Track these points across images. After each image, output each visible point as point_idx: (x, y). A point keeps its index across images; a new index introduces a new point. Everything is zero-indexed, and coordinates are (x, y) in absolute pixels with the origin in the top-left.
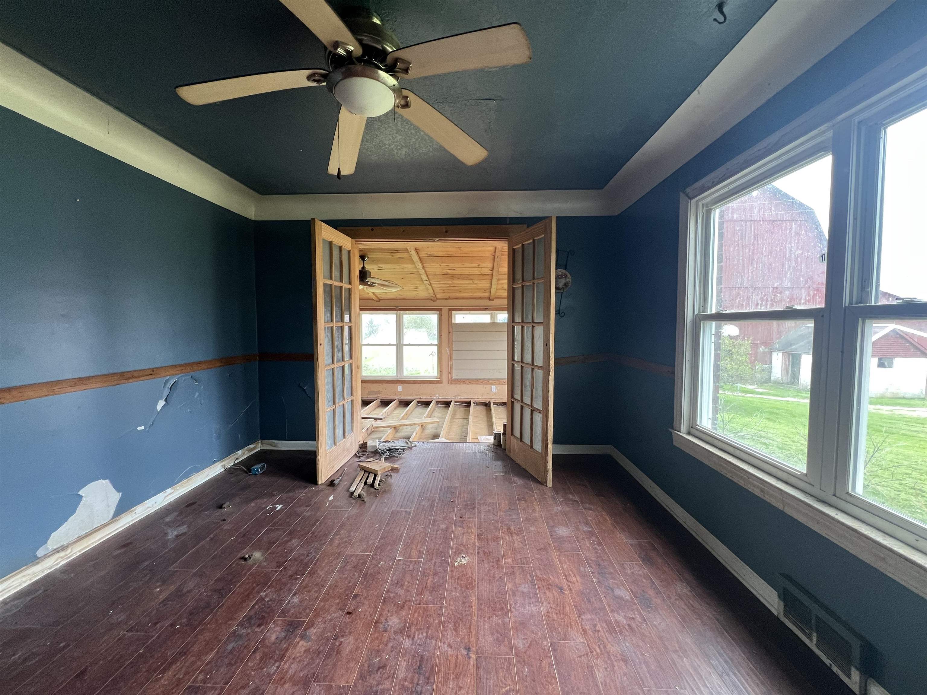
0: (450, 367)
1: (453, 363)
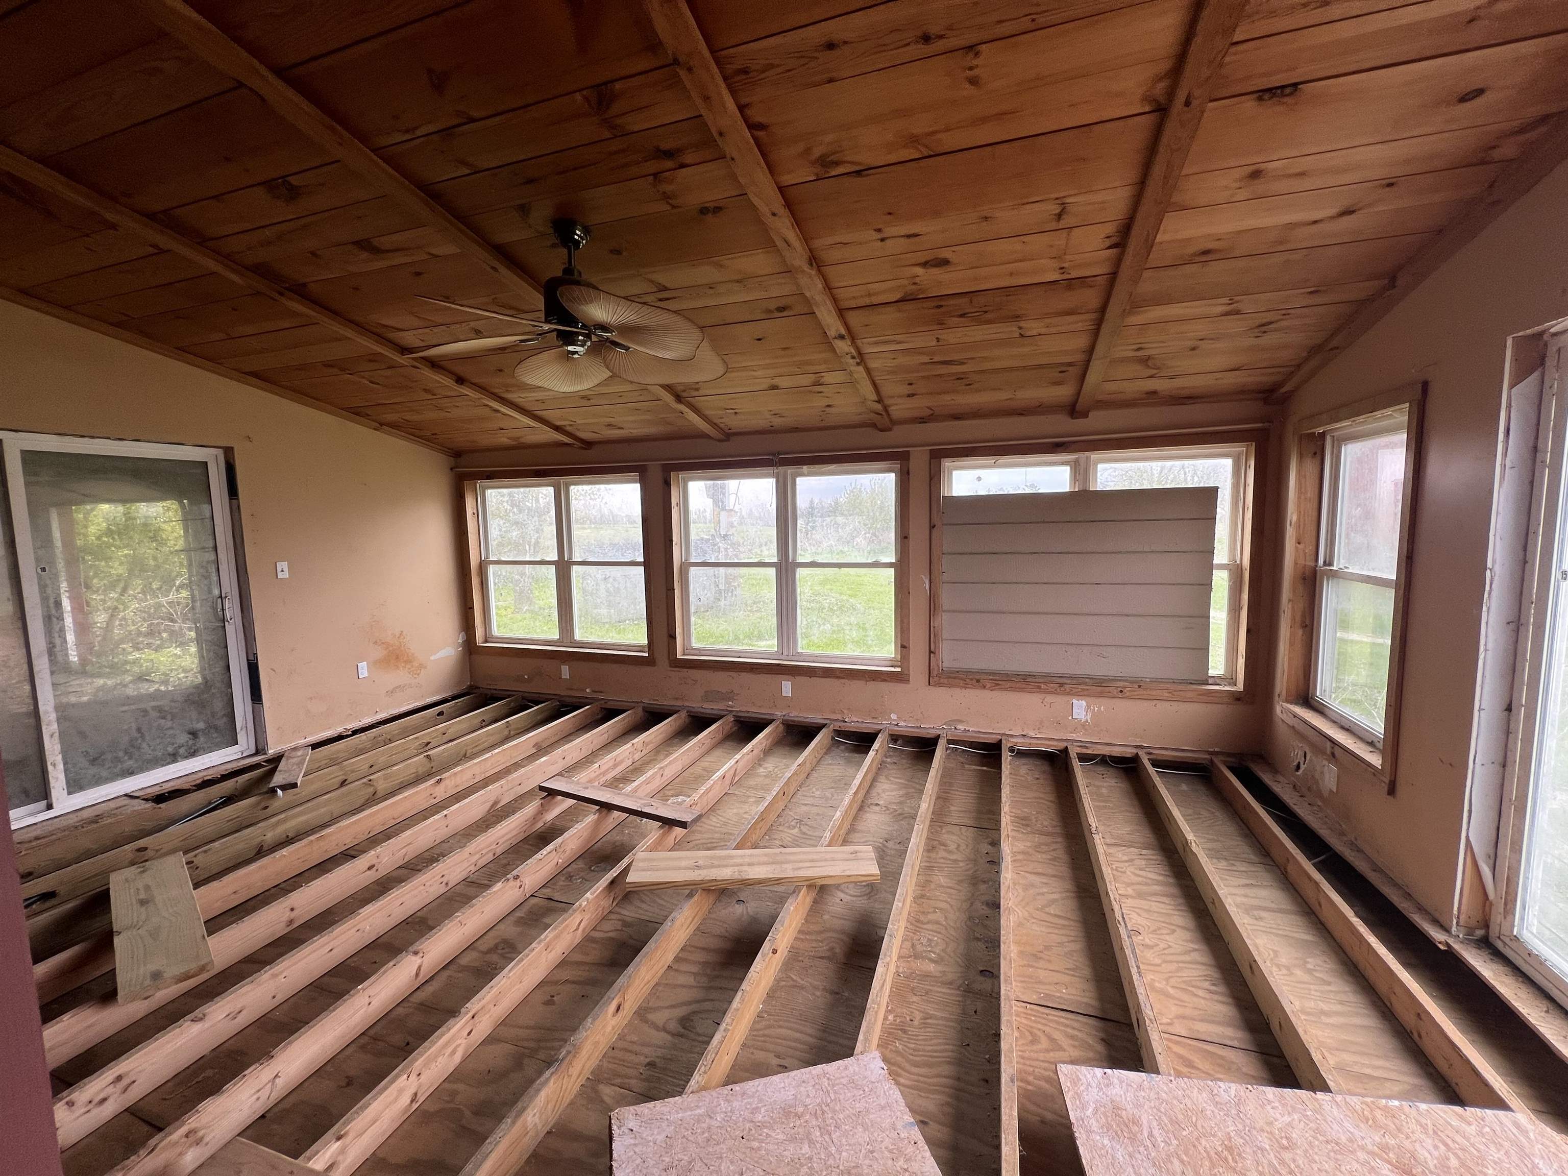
0: (932, 636)
1: (944, 621)
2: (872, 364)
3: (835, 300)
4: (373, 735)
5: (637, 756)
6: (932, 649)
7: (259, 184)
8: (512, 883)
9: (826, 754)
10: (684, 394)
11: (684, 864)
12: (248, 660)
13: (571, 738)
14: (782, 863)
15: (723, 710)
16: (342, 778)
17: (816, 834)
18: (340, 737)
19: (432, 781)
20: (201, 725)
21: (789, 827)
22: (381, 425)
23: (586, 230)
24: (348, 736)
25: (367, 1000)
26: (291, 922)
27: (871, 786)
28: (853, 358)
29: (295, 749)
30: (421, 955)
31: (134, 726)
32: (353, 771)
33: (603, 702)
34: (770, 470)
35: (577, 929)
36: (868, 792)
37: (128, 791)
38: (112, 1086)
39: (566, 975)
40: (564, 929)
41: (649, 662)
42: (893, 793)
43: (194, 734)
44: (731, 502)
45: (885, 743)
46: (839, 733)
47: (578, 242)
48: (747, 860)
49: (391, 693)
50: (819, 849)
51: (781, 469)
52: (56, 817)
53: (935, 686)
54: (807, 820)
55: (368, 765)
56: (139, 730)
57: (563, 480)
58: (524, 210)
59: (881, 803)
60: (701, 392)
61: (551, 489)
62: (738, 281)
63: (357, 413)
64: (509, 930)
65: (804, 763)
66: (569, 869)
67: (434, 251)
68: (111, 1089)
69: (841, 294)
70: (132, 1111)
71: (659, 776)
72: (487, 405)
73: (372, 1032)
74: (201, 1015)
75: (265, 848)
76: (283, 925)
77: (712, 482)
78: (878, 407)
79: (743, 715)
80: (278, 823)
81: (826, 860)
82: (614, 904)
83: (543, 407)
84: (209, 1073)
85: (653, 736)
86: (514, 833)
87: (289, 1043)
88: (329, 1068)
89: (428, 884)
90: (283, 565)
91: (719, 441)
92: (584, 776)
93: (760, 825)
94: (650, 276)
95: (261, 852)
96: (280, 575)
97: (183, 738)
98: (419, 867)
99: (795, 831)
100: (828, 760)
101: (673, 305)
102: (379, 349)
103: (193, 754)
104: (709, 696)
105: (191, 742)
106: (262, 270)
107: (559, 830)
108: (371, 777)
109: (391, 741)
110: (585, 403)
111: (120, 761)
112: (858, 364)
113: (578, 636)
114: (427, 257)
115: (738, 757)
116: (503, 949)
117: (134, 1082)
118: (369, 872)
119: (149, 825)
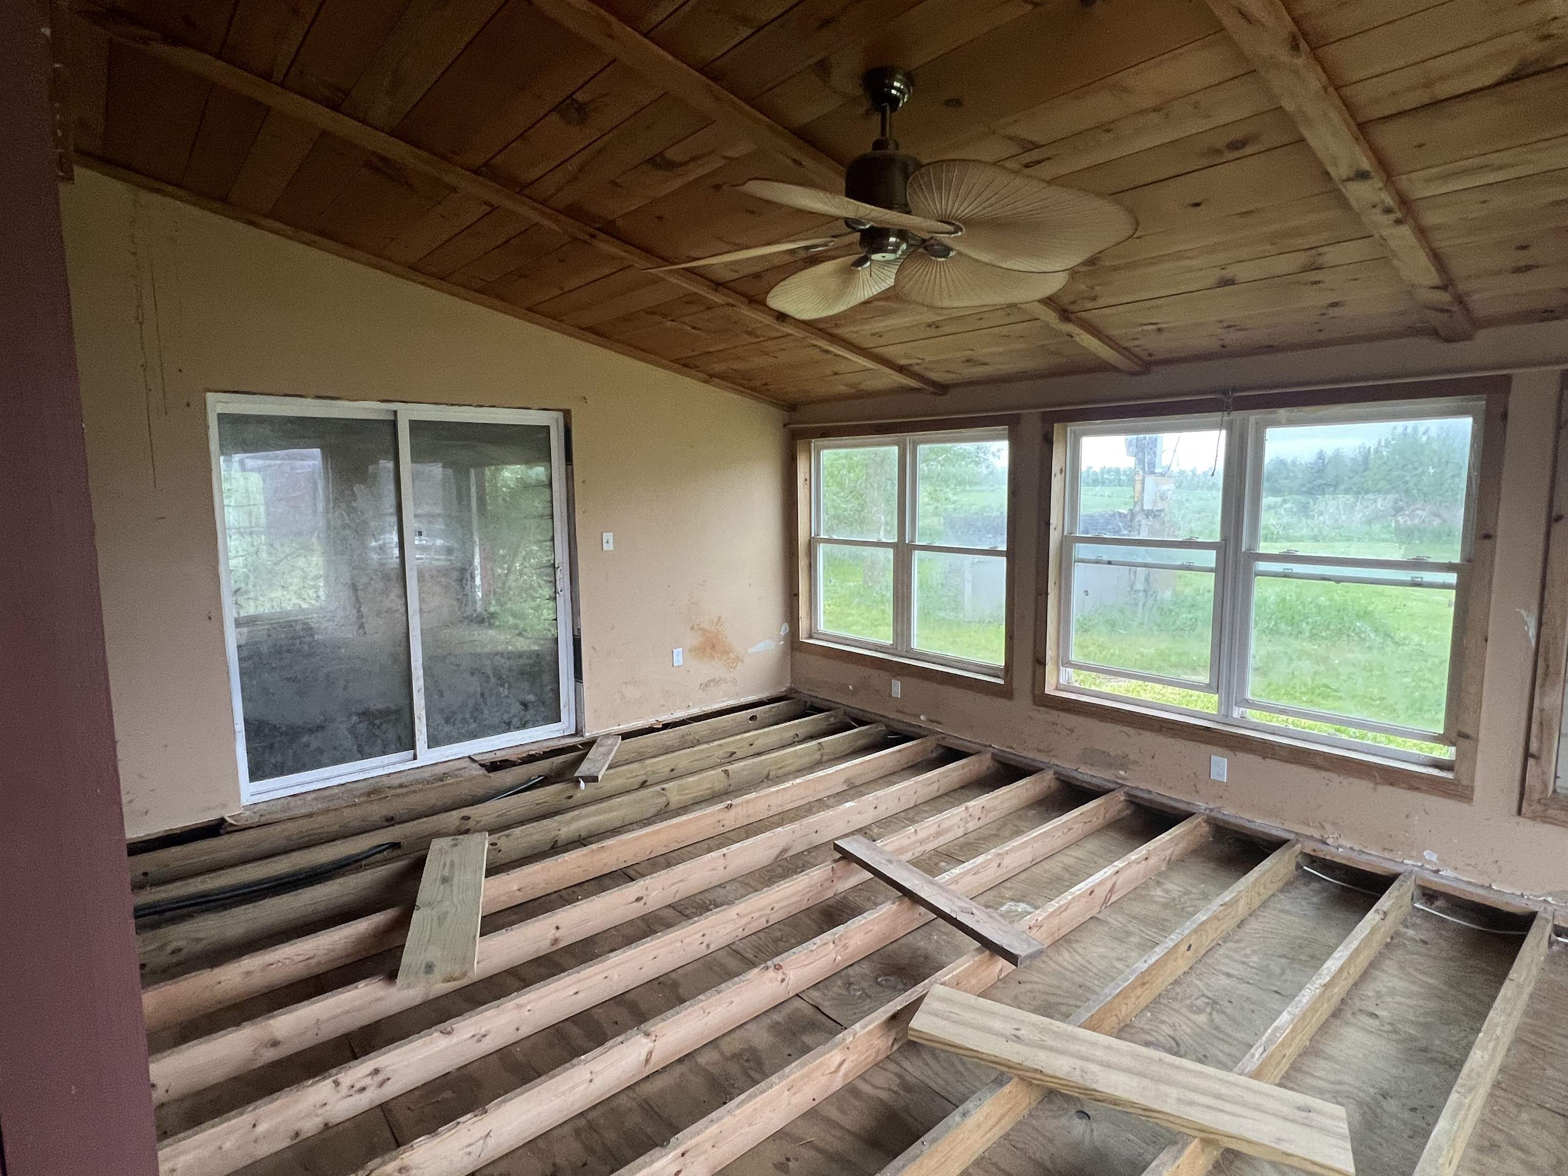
0: (1535, 725)
2: (1430, 218)
3: (1349, 106)
4: (681, 733)
5: (972, 826)
6: (1534, 747)
7: (550, 112)
8: (771, 973)
9: (1282, 890)
10: (1072, 308)
11: (997, 1025)
12: (574, 635)
13: (891, 778)
14: (1159, 1080)
15: (1109, 781)
16: (643, 778)
17: (1239, 1035)
18: (651, 730)
19: (722, 806)
20: (531, 697)
21: (1190, 1007)
22: (711, 376)
23: (909, 80)
24: (658, 730)
25: (588, 1076)
26: (556, 941)
27: (1365, 976)
28: (1388, 211)
29: (608, 736)
30: (654, 1038)
31: (479, 690)
32: (654, 773)
33: (940, 736)
34: (1217, 417)
35: (836, 1071)
36: (1356, 985)
37: (471, 753)
38: (370, 1077)
39: (813, 1133)
40: (818, 1067)
41: (1005, 692)
42: (1408, 1001)
43: (525, 705)
44: (1164, 459)
45: (1407, 900)
46: (1313, 860)
47: (896, 100)
48: (1099, 1053)
49: (705, 686)
50: (1232, 1077)
51: (1237, 415)
52: (418, 768)
53: (1534, 818)
54: (1226, 1003)
55: (669, 769)
56: (482, 695)
57: (909, 437)
58: (823, 68)
59: (1383, 1013)
60: (1101, 302)
61: (895, 449)
62: (1156, 109)
63: (686, 365)
64: (761, 1037)
65: (1235, 901)
66: (850, 971)
67: (729, 154)
68: (368, 1081)
69: (1361, 94)
70: (384, 1109)
71: (995, 864)
72: (814, 346)
73: (590, 1116)
74: (449, 1029)
75: (559, 844)
76: (547, 942)
77: (1135, 437)
78: (1444, 297)
79: (1140, 794)
80: (574, 819)
81: (1244, 1104)
82: (895, 1047)
83: (881, 341)
84: (448, 1094)
85: (997, 802)
86: (795, 899)
87: (504, 1101)
88: (540, 1143)
89: (686, 941)
90: (608, 536)
91: (1134, 374)
92: (891, 842)
93: (1139, 991)
94: (1012, 130)
95: (556, 848)
96: (605, 547)
97: (516, 708)
98: (687, 912)
99: (1202, 1019)
100: (1285, 902)
101: (1048, 170)
102: (693, 288)
103: (524, 725)
104: (1090, 756)
105: (523, 713)
106: (574, 212)
107: (853, 909)
108: (665, 786)
109: (699, 743)
110: (932, 332)
111: (467, 723)
112: (1398, 222)
113: (917, 644)
114: (723, 162)
115: (1119, 864)
116: (748, 1060)
117: (389, 1079)
118: (635, 904)
119: (480, 792)
